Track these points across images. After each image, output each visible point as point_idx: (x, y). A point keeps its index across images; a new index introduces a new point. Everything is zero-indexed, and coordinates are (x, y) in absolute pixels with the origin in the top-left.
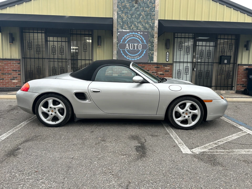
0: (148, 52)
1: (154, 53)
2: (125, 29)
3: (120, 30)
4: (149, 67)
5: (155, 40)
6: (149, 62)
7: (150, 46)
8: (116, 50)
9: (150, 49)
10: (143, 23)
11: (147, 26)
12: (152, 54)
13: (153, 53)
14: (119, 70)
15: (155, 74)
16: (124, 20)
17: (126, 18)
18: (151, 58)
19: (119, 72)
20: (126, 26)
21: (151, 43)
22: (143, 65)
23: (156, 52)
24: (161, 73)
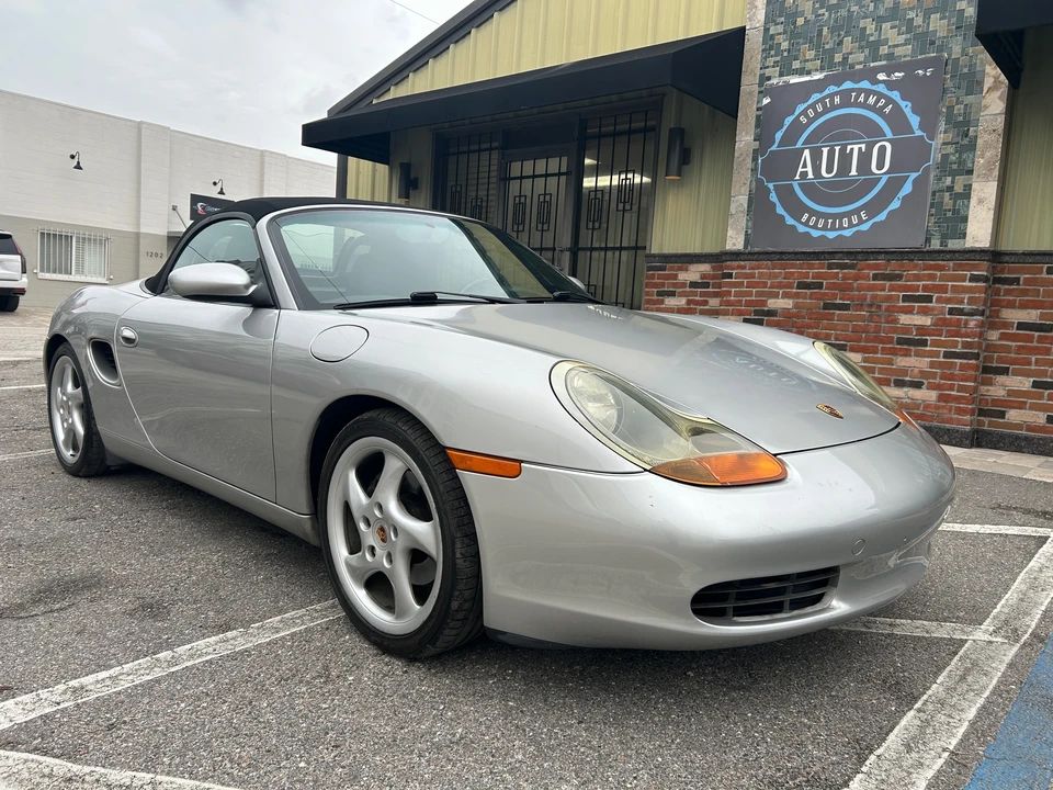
0: (932, 185)
1: (975, 186)
2: (801, 72)
3: (774, 81)
4: (932, 277)
5: (986, 107)
6: (936, 244)
7: (950, 149)
8: (745, 190)
9: (944, 167)
10: (911, 15)
11: (938, 25)
12: (956, 197)
13: (968, 187)
14: (750, 294)
15: (972, 324)
16: (800, 21)
17: (814, 11)
18: (947, 220)
19: (748, 303)
20: (810, 54)
21: (957, 125)
22: (893, 267)
23: (986, 178)
24: (1032, 316)
